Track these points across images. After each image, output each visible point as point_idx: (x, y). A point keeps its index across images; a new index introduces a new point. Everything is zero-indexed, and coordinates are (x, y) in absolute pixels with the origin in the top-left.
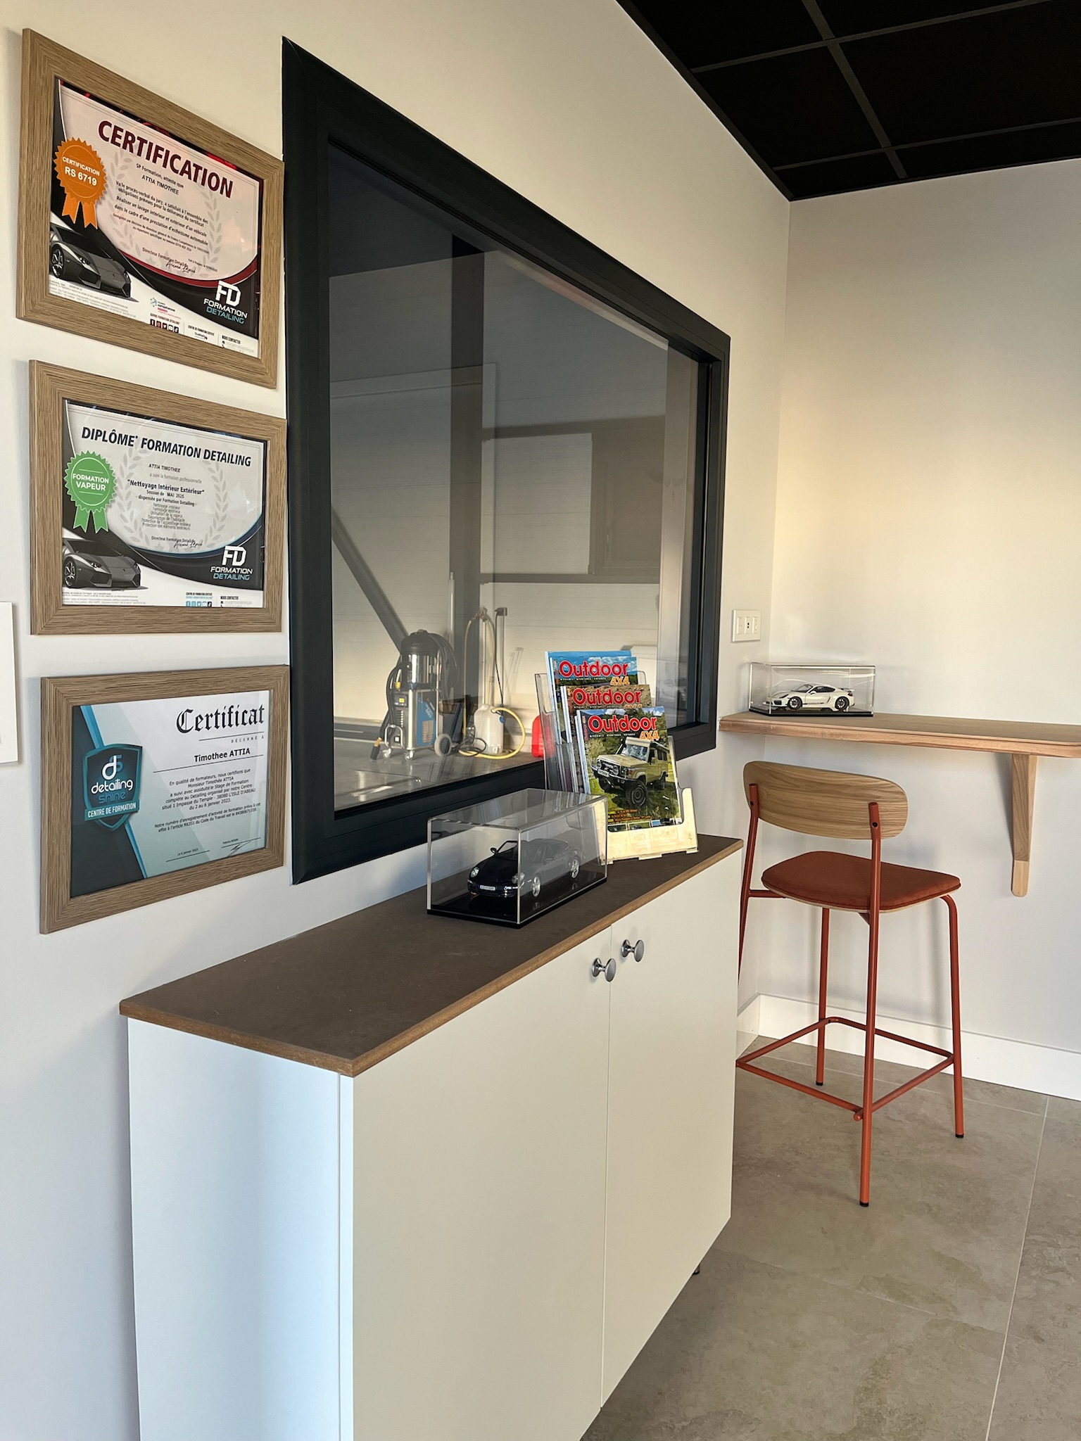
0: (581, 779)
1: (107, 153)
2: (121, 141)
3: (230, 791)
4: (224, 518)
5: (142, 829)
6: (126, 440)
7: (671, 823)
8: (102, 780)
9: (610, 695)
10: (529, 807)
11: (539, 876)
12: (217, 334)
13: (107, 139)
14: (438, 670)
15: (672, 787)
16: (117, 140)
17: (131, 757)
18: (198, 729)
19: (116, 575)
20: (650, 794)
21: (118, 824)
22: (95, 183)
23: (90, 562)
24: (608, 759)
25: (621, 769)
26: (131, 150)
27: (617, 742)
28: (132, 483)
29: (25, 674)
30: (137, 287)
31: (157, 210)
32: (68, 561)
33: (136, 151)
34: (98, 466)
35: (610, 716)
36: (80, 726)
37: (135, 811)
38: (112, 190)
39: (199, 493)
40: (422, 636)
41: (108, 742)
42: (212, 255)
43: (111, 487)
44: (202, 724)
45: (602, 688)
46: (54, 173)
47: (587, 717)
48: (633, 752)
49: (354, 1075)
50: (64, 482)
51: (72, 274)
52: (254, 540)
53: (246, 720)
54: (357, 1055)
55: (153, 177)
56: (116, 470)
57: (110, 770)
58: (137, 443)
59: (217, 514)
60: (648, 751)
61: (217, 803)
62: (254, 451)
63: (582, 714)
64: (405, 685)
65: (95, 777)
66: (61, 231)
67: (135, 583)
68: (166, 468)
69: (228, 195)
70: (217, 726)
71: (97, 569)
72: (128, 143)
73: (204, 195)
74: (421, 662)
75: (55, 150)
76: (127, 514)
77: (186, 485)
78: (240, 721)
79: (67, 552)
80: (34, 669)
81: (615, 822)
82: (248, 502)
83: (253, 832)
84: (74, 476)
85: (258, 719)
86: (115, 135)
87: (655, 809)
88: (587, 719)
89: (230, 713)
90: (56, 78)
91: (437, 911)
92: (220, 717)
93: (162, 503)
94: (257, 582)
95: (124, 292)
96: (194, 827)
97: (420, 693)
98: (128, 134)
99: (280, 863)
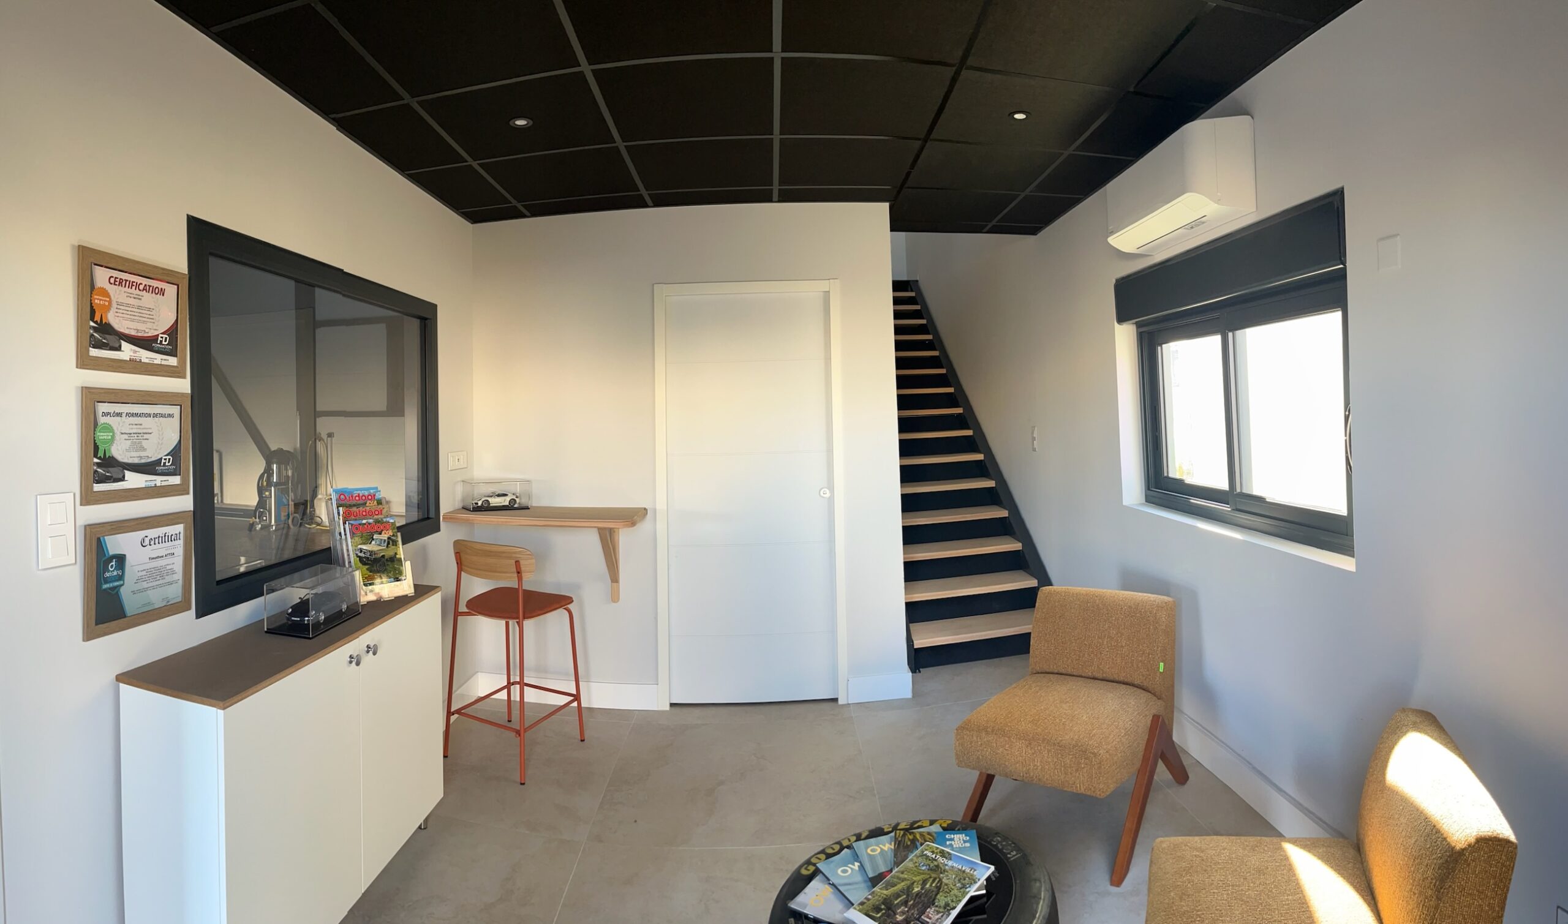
0: (349, 558)
1: (112, 290)
2: (117, 283)
3: (165, 574)
4: (162, 444)
5: (125, 592)
6: (119, 415)
7: (400, 580)
8: (109, 571)
9: (366, 512)
10: (321, 573)
11: (323, 612)
12: (158, 359)
13: (111, 284)
14: (290, 473)
15: (400, 560)
16: (116, 283)
17: (121, 559)
18: (150, 545)
19: (115, 476)
20: (388, 565)
21: (115, 591)
22: (107, 304)
23: (104, 471)
24: (364, 547)
25: (371, 552)
26: (122, 286)
27: (369, 537)
28: (122, 434)
29: (77, 525)
30: (124, 344)
31: (132, 309)
32: (96, 471)
33: (124, 286)
34: (108, 428)
35: (365, 524)
36: (100, 546)
37: (123, 585)
38: (114, 305)
39: (151, 433)
40: (280, 451)
41: (111, 552)
42: (156, 323)
43: (113, 437)
44: (152, 543)
45: (361, 508)
46: (91, 304)
47: (352, 525)
48: (378, 543)
49: (224, 709)
50: (94, 437)
51: (99, 345)
52: (176, 453)
53: (173, 539)
54: (225, 700)
55: (131, 295)
56: (115, 428)
57: (112, 566)
58: (124, 415)
59: (159, 443)
60: (386, 542)
61: (159, 580)
62: (175, 410)
63: (349, 523)
64: (270, 483)
65: (106, 570)
66: (94, 328)
67: (123, 479)
68: (136, 425)
69: (163, 295)
70: (159, 543)
71: (107, 474)
72: (120, 283)
73: (153, 298)
74: (279, 469)
75: (91, 293)
76: (120, 449)
77: (145, 431)
78: (170, 540)
79: (95, 468)
80: (81, 522)
81: (368, 581)
82: (173, 435)
83: (174, 592)
84: (98, 434)
85: (178, 538)
86: (115, 281)
87: (390, 573)
88: (352, 526)
89: (165, 536)
90: (91, 263)
91: (269, 631)
92: (160, 538)
93: (135, 441)
94: (178, 472)
95: (119, 349)
96: (149, 592)
97: (278, 489)
98: (120, 279)
99: (189, 608)
